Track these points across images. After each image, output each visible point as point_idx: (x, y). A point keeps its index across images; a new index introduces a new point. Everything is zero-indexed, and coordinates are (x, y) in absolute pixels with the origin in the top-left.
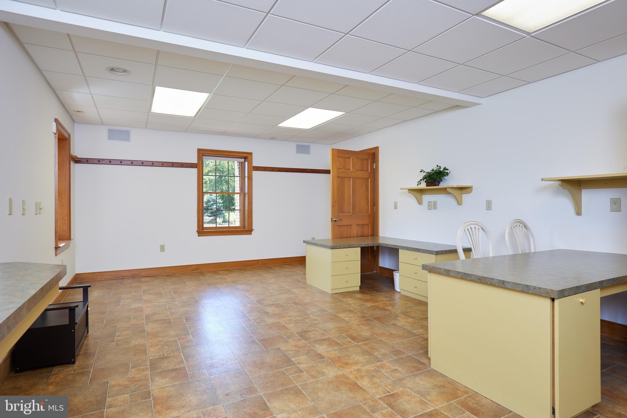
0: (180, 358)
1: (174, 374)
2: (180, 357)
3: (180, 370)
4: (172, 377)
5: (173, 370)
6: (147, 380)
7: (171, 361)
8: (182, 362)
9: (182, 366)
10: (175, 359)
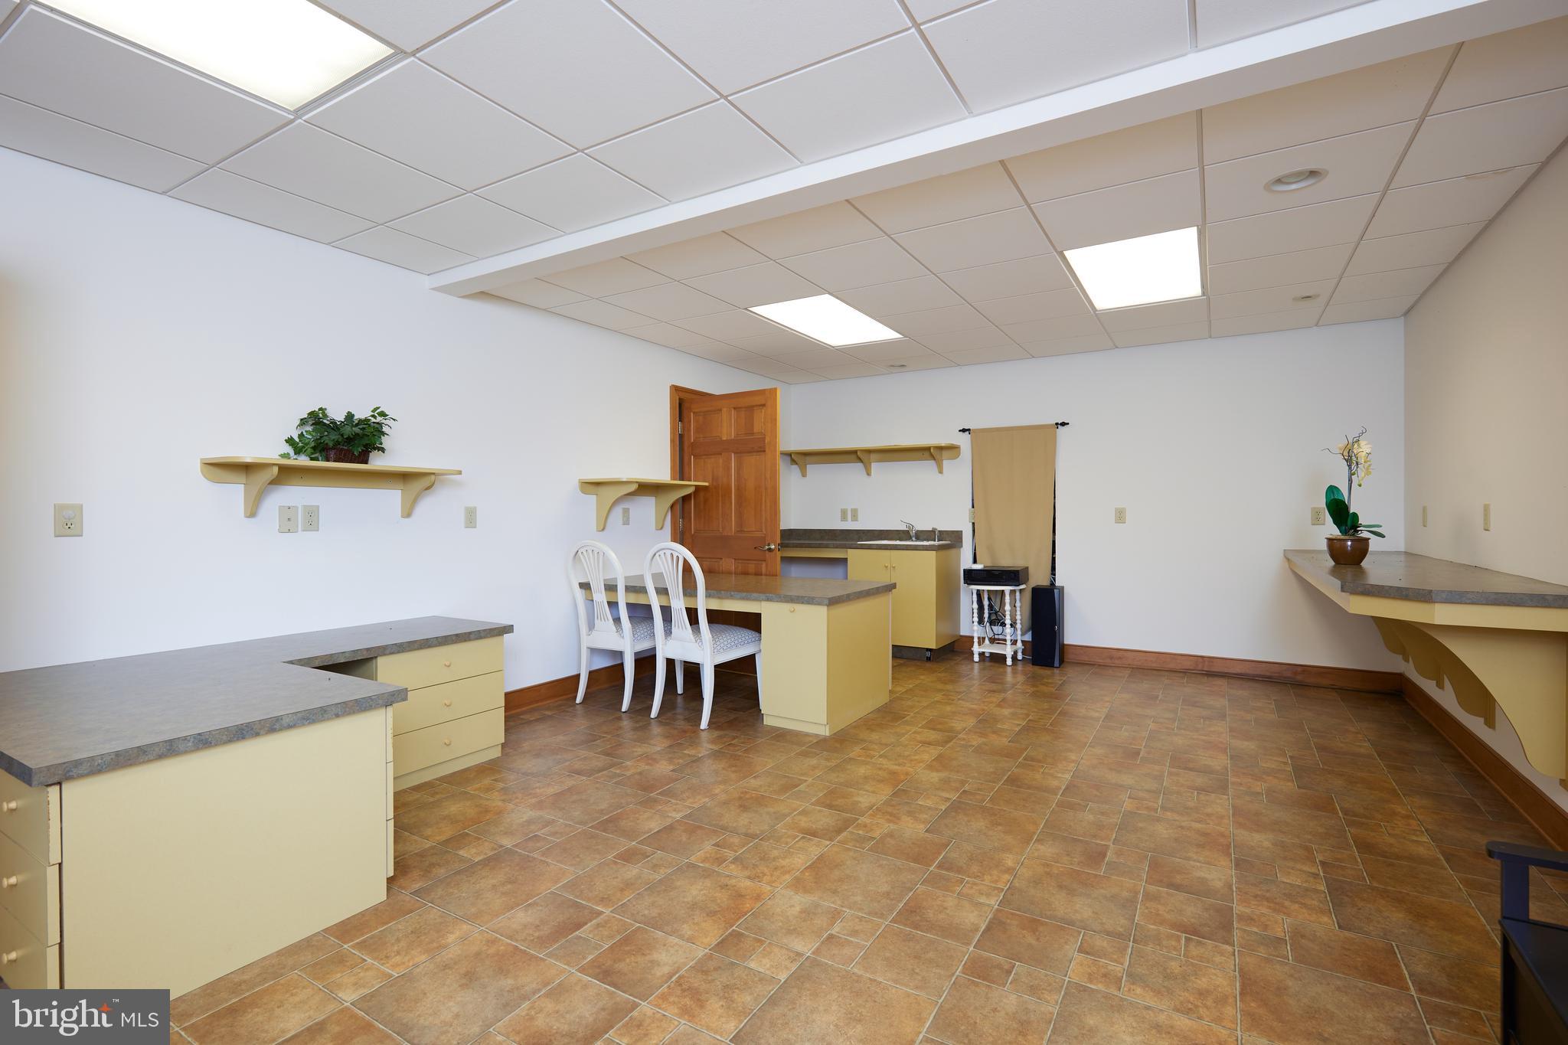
0: (1147, 908)
1: (1178, 879)
2: (1146, 911)
3: (1161, 881)
4: (1184, 873)
5: (1178, 887)
6: (1240, 892)
7: (1173, 911)
8: (1148, 897)
9: (1152, 888)
10: (1160, 912)
